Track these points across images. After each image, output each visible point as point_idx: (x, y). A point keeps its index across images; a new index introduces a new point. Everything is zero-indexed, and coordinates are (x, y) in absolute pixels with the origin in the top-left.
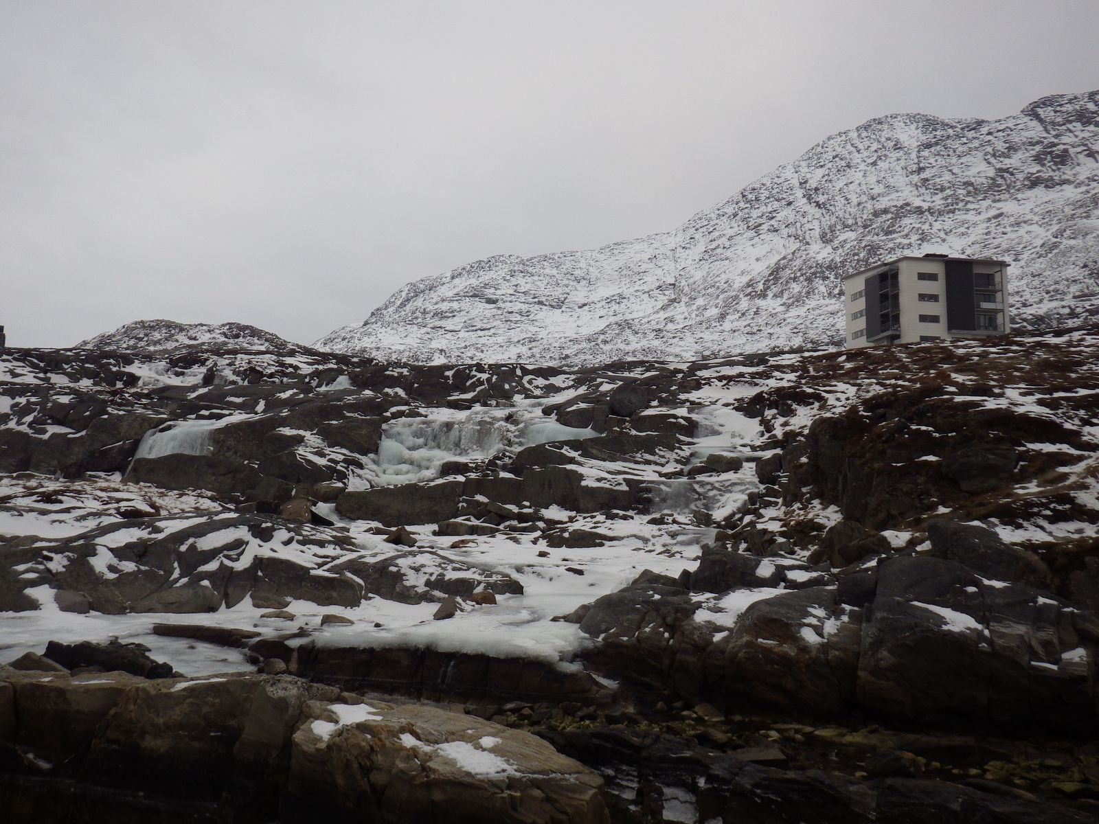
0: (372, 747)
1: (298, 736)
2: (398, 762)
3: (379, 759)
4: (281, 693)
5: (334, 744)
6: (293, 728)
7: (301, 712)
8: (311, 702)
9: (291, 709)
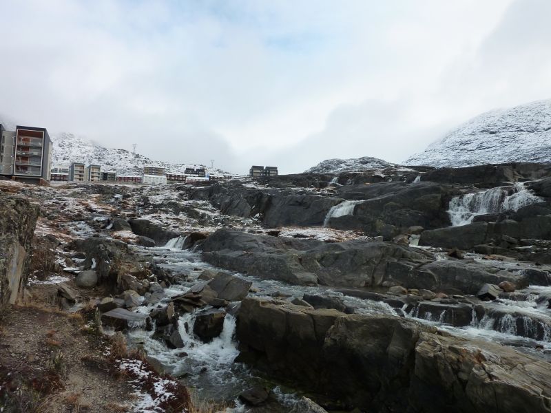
0: (458, 359)
1: (418, 349)
2: (474, 369)
3: (463, 367)
4: (408, 327)
5: (438, 355)
6: (415, 346)
7: (419, 337)
8: (423, 333)
9: (413, 336)
